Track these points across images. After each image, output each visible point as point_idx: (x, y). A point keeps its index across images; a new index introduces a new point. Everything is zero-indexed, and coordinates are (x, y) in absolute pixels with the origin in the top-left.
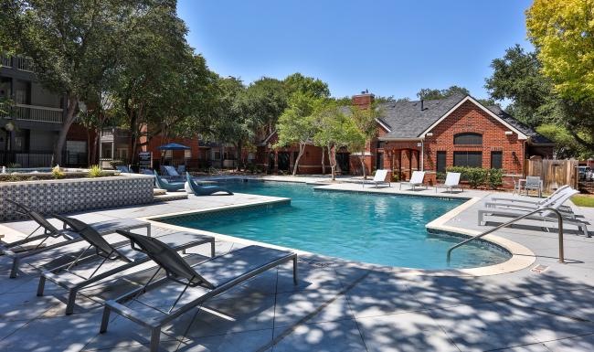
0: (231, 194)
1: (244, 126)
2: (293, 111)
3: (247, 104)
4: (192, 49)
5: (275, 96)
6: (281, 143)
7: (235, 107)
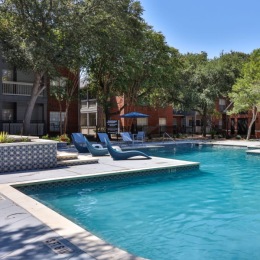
0: (149, 158)
1: (202, 96)
2: (244, 81)
3: (206, 75)
4: (150, 27)
5: (233, 67)
6: (235, 111)
7: (196, 78)
